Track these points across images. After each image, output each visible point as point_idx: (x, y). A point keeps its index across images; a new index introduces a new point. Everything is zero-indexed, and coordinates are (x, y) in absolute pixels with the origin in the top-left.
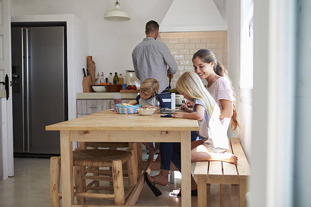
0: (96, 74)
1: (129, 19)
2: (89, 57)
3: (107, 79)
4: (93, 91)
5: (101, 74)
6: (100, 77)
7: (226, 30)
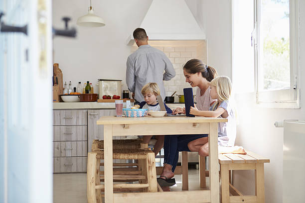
0: (64, 83)
1: (104, 25)
2: (56, 64)
3: (75, 88)
4: (61, 101)
5: (68, 83)
6: (68, 86)
7: (204, 38)
